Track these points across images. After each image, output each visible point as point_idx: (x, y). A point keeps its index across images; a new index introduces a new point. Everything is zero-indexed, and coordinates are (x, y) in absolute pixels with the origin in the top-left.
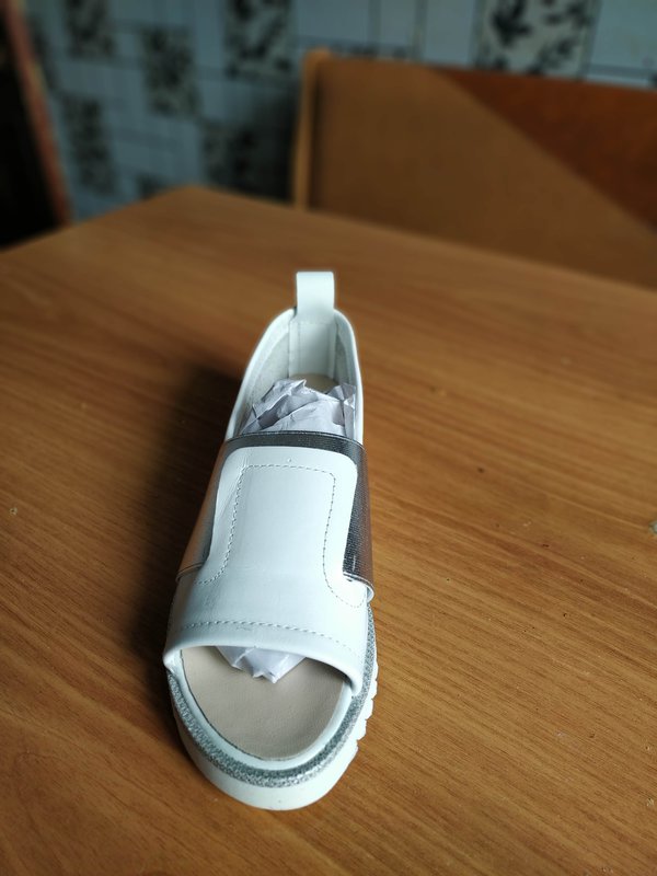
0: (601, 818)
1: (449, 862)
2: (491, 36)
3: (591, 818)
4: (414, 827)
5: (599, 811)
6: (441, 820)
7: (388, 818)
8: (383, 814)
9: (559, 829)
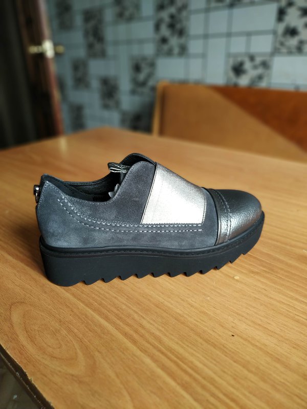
0: (187, 301)
1: (124, 307)
2: (231, 74)
3: (183, 300)
4: (115, 298)
5: (187, 299)
6: (126, 297)
7: (107, 295)
8: (105, 294)
9: (169, 302)
